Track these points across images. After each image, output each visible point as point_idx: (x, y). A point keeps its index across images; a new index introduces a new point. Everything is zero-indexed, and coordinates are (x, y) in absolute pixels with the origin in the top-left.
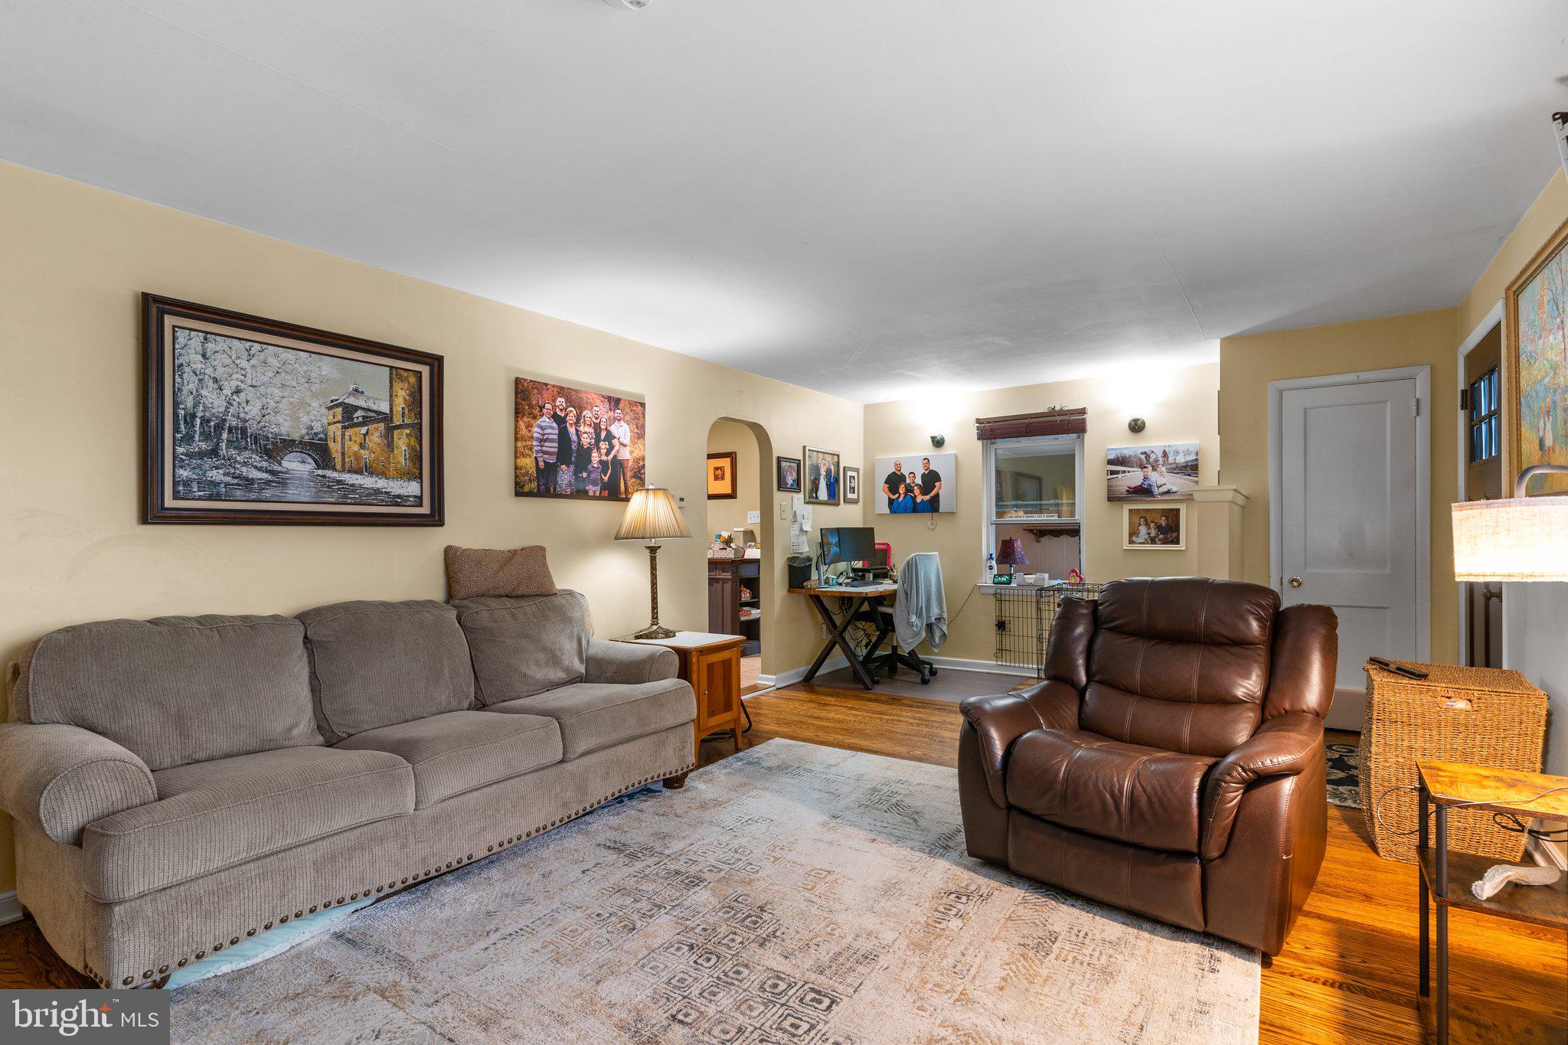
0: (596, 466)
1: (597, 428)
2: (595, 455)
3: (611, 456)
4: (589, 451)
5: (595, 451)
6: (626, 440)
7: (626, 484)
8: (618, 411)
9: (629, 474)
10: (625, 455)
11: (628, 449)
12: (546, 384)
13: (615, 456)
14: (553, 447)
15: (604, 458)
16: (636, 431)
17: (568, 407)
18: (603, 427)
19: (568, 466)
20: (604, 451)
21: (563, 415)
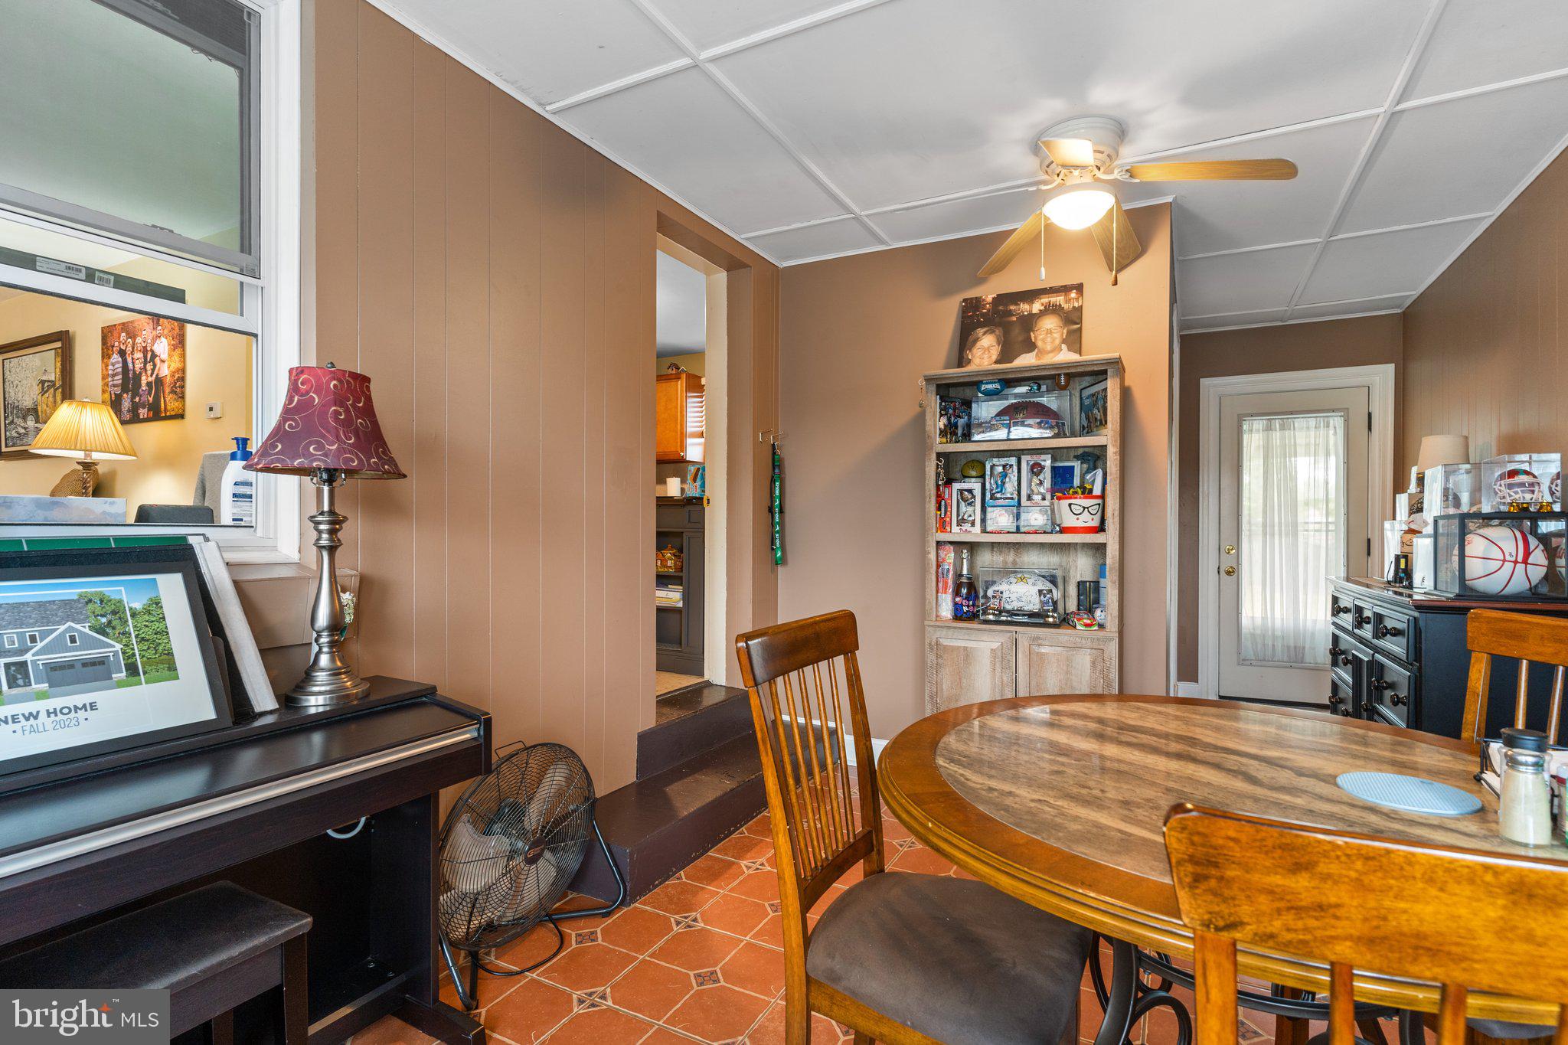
0: (144, 389)
1: (145, 351)
2: (143, 378)
3: (154, 376)
4: (140, 374)
5: (144, 374)
6: (164, 356)
7: (165, 401)
8: (159, 328)
9: (167, 390)
10: (165, 371)
11: (166, 364)
12: (115, 325)
13: (157, 375)
14: (118, 379)
15: (150, 379)
16: (173, 342)
17: (127, 339)
18: (149, 349)
19: (128, 394)
20: (149, 372)
21: (124, 349)
